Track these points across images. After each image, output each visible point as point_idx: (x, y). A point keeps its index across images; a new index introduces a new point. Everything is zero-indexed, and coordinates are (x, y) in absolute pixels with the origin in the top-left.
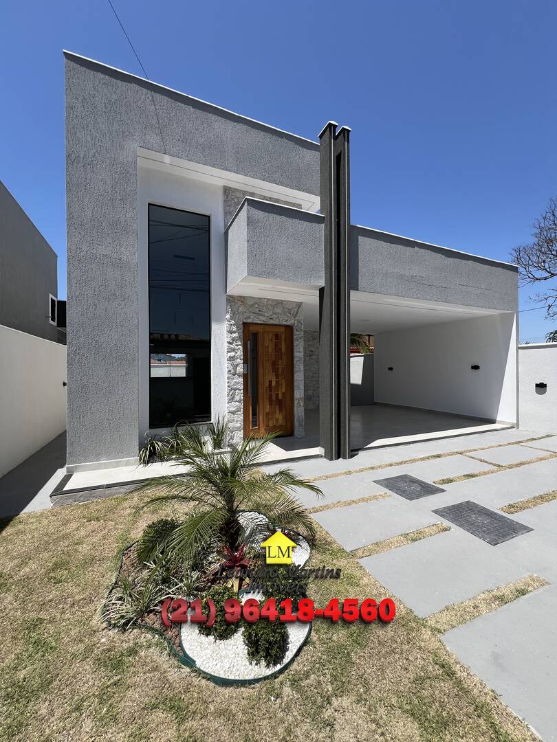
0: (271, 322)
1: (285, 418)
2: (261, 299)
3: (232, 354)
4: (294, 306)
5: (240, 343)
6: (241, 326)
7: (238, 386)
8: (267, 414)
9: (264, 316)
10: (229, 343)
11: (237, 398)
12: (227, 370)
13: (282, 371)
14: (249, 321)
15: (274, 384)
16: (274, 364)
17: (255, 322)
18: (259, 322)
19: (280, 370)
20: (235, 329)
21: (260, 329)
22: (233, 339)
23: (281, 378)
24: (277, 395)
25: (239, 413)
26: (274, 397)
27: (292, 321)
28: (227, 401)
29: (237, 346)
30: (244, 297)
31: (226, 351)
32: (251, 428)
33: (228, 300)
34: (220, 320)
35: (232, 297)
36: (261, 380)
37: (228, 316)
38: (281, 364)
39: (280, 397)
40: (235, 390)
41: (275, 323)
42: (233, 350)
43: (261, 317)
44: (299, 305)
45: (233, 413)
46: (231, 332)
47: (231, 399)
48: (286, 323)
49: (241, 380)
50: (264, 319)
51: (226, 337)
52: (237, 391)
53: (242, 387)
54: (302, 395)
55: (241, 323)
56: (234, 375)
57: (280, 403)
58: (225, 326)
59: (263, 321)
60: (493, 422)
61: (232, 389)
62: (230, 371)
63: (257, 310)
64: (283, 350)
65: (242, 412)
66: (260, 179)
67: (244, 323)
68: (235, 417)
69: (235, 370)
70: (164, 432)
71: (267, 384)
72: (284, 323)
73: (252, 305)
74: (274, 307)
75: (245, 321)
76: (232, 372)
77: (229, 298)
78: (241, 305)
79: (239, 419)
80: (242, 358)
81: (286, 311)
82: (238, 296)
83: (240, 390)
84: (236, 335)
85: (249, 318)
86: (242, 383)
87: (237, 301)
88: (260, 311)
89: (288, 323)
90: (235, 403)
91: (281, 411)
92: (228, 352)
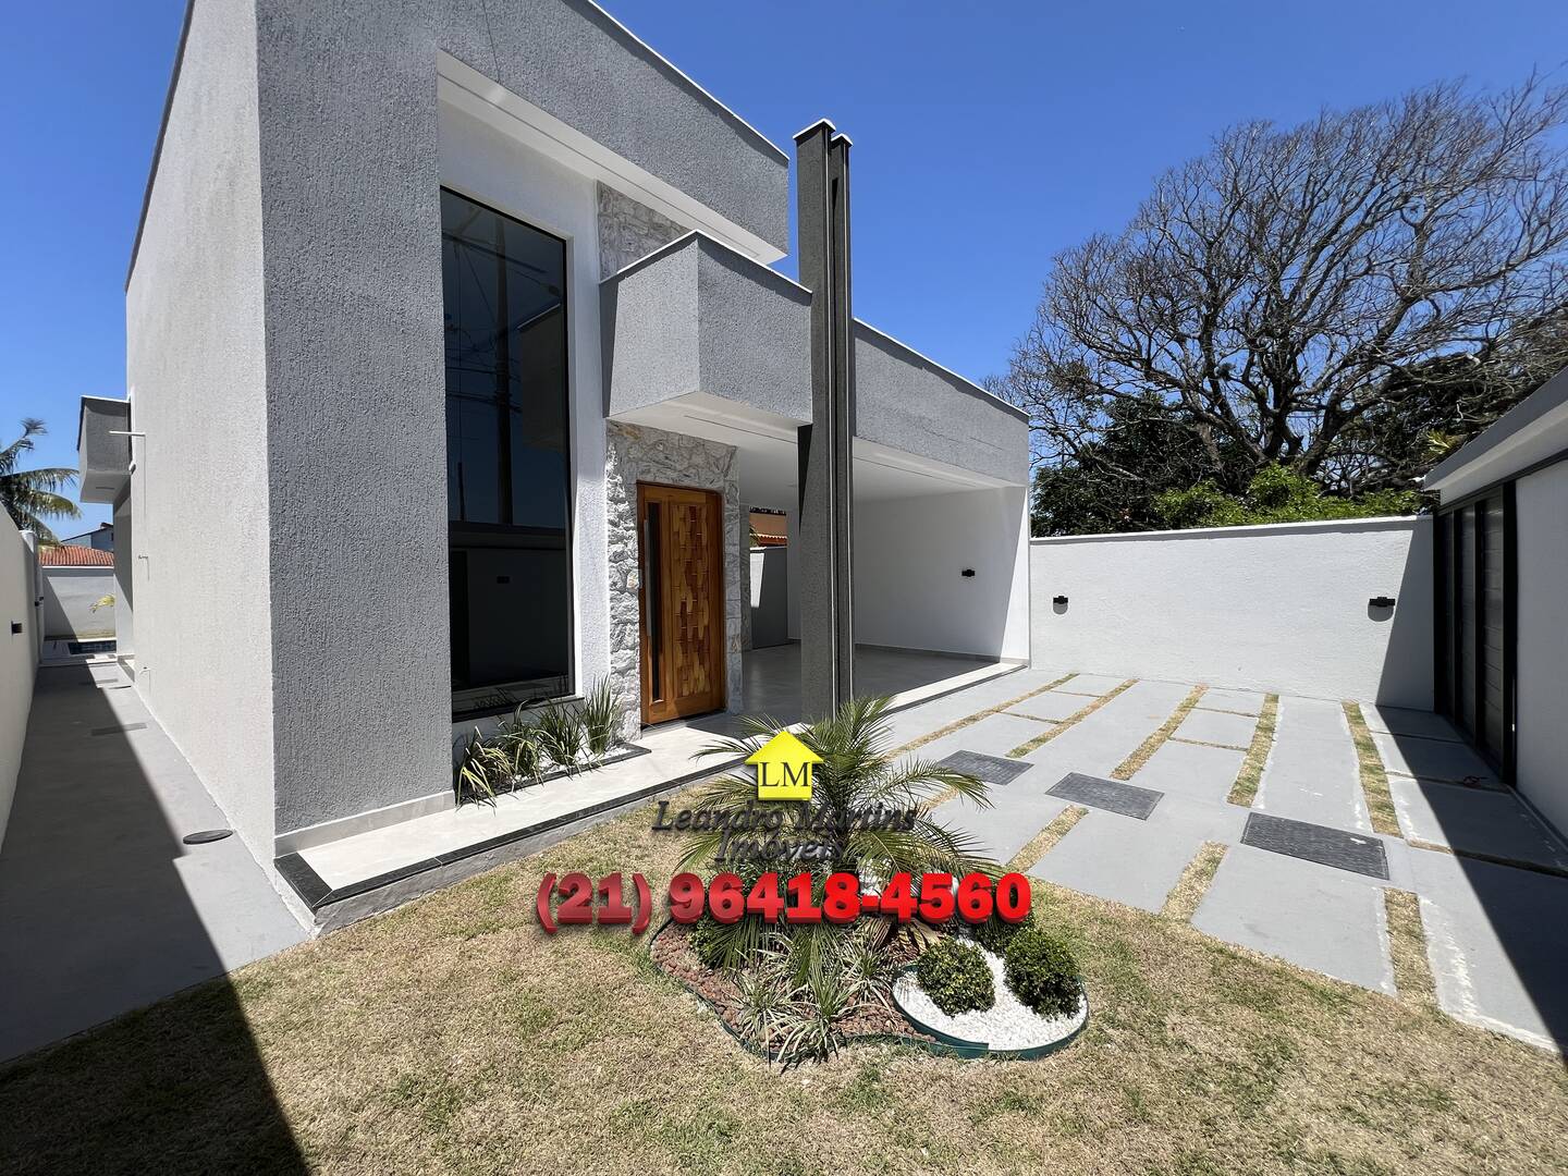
0: (686, 482)
1: (708, 676)
2: (667, 433)
3: (618, 547)
4: (724, 453)
5: (632, 525)
6: (634, 489)
7: (629, 616)
8: (680, 670)
9: (675, 470)
10: (613, 524)
11: (629, 641)
12: (609, 582)
13: (704, 582)
14: (649, 478)
15: (689, 609)
16: (690, 569)
17: (658, 480)
18: (666, 482)
19: (700, 582)
20: (622, 494)
21: (664, 496)
22: (620, 516)
23: (702, 595)
24: (696, 631)
25: (632, 672)
26: (690, 635)
27: (721, 483)
28: (609, 649)
29: (627, 529)
30: (638, 428)
31: (607, 540)
32: (651, 702)
33: (609, 430)
34: (594, 474)
35: (616, 424)
36: (666, 602)
37: (609, 466)
38: (702, 567)
39: (701, 636)
40: (626, 624)
41: (694, 484)
42: (621, 539)
43: (669, 472)
44: (732, 451)
45: (622, 673)
46: (615, 500)
47: (618, 645)
49: (635, 602)
50: (675, 475)
51: (606, 512)
52: (629, 626)
53: (637, 617)
54: (739, 631)
55: (634, 481)
56: (622, 593)
57: (700, 647)
58: (604, 487)
59: (672, 479)
60: (994, 660)
61: (620, 622)
62: (615, 584)
63: (661, 457)
64: (704, 542)
65: (637, 670)
66: (679, 187)
67: (639, 483)
68: (626, 681)
69: (625, 582)
71: (678, 609)
72: (708, 486)
73: (654, 446)
74: (691, 452)
75: (640, 478)
76: (619, 586)
77: (610, 426)
78: (633, 443)
79: (633, 685)
80: (637, 555)
81: (712, 461)
82: (630, 425)
83: (634, 624)
84: (623, 507)
85: (649, 472)
86: (638, 608)
87: (625, 435)
88: (667, 458)
89: (714, 487)
90: (625, 652)
91: (702, 663)
92: (611, 543)
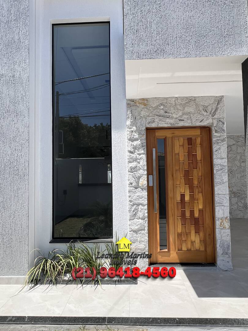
0: (181, 124)
1: (204, 241)
2: (167, 99)
3: (134, 164)
4: (213, 101)
5: (143, 152)
6: (144, 132)
7: (141, 201)
8: (179, 235)
9: (172, 118)
10: (131, 152)
11: (140, 214)
12: (128, 183)
13: (199, 182)
14: (153, 125)
15: (187, 198)
16: (187, 175)
17: (161, 125)
18: (166, 126)
19: (196, 182)
20: (136, 136)
21: (168, 134)
22: (135, 148)
23: (196, 191)
24: (192, 212)
25: (143, 232)
26: (188, 214)
27: (210, 121)
28: (128, 218)
29: (140, 154)
30: (147, 100)
31: (127, 161)
32: (159, 250)
33: (128, 104)
34: (121, 128)
35: (133, 101)
36: (170, 194)
37: (128, 123)
38: (196, 174)
39: (196, 215)
40: (138, 205)
41: (187, 124)
42: (136, 160)
43: (168, 120)
44: (219, 100)
45: (136, 232)
46: (132, 140)
47: (134, 216)
48: (202, 124)
49: (145, 193)
50: (172, 121)
51: (127, 146)
52: (140, 206)
53: (146, 202)
54: (227, 214)
55: (144, 128)
56: (136, 188)
57: (197, 223)
59: (171, 124)
61: (135, 204)
62: (131, 184)
63: (162, 112)
64: (199, 158)
65: (146, 231)
67: (147, 129)
68: (138, 237)
69: (138, 183)
70: (63, 247)
71: (179, 198)
72: (198, 124)
73: (157, 107)
74: (184, 106)
75: (148, 126)
76: (133, 185)
77: (129, 102)
78: (143, 108)
79: (143, 239)
80: (146, 168)
81: (201, 109)
82: (140, 99)
83: (144, 205)
84: (138, 143)
85: (154, 122)
86: (146, 197)
87: (138, 105)
88: (166, 112)
90: (138, 220)
91: (197, 232)
92: (130, 162)
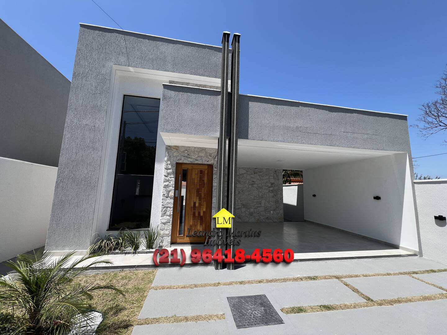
0: (196, 162)
1: (205, 229)
2: (189, 147)
3: (167, 183)
4: (214, 151)
5: (173, 176)
6: (175, 165)
7: (169, 205)
8: (191, 226)
9: (192, 158)
10: (165, 176)
11: (168, 213)
12: (162, 194)
13: (205, 196)
14: (181, 162)
15: (197, 205)
16: (198, 191)
17: (185, 162)
18: (188, 162)
19: (203, 195)
20: (170, 167)
21: (190, 167)
22: (168, 174)
23: (203, 200)
24: (199, 213)
25: (168, 224)
26: (197, 214)
27: (212, 162)
28: (160, 215)
29: (171, 178)
30: (178, 147)
31: (163, 181)
32: (178, 235)
33: (166, 148)
34: (161, 161)
35: (169, 146)
37: (166, 159)
38: (203, 191)
39: (202, 214)
40: (167, 208)
41: (200, 163)
42: (168, 181)
43: (189, 159)
45: (164, 224)
46: (167, 169)
47: (164, 214)
48: (208, 163)
49: (172, 201)
50: (191, 160)
51: (164, 172)
52: (169, 209)
53: (172, 206)
55: (175, 163)
56: (167, 198)
57: (201, 219)
58: (164, 165)
59: (191, 162)
61: (165, 207)
62: (164, 195)
63: (186, 155)
64: (206, 182)
65: (171, 223)
67: (177, 164)
68: (166, 227)
69: (168, 194)
70: (116, 233)
71: (192, 204)
72: (206, 163)
73: (183, 152)
74: (199, 152)
75: (177, 162)
76: (165, 196)
77: (167, 147)
78: (175, 151)
79: (168, 228)
80: (174, 186)
81: (208, 155)
82: (174, 146)
83: (171, 208)
84: (171, 171)
85: (181, 160)
86: (173, 203)
87: (173, 149)
88: (188, 155)
89: (210, 163)
90: (166, 217)
91: (201, 224)
92: (164, 182)
